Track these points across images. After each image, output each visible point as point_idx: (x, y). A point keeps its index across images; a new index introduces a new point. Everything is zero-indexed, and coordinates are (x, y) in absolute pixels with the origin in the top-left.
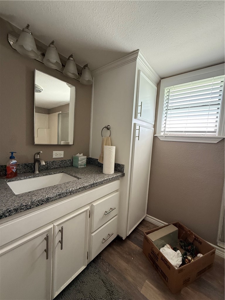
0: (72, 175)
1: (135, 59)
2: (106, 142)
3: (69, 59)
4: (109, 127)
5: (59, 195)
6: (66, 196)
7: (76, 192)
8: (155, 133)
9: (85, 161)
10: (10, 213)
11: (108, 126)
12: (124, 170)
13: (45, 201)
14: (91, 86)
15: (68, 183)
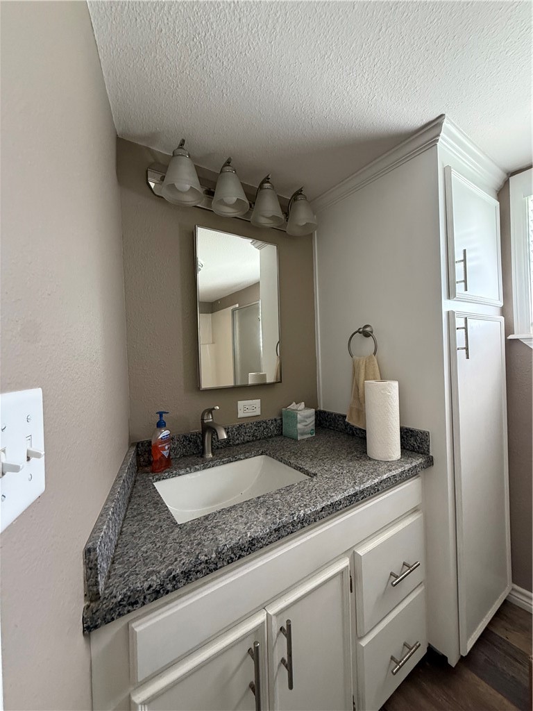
0: (289, 464)
1: (433, 142)
2: (366, 372)
3: (261, 187)
4: (368, 329)
5: (275, 530)
6: (292, 532)
7: (315, 521)
8: (509, 329)
9: (311, 421)
10: (174, 583)
11: (367, 326)
12: (429, 449)
13: (246, 549)
14: (311, 236)
15: (288, 489)
